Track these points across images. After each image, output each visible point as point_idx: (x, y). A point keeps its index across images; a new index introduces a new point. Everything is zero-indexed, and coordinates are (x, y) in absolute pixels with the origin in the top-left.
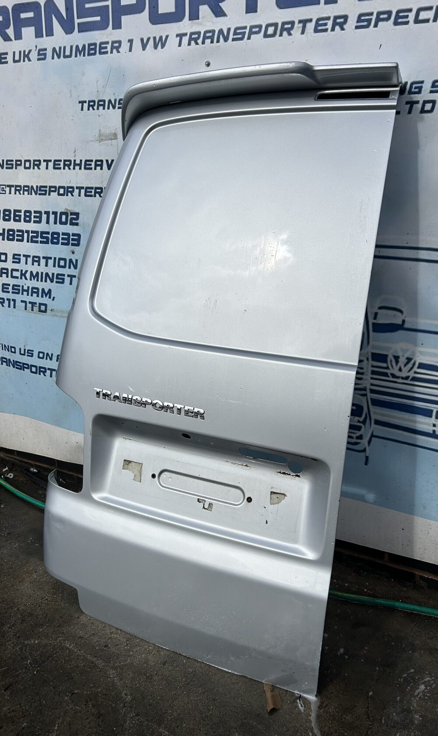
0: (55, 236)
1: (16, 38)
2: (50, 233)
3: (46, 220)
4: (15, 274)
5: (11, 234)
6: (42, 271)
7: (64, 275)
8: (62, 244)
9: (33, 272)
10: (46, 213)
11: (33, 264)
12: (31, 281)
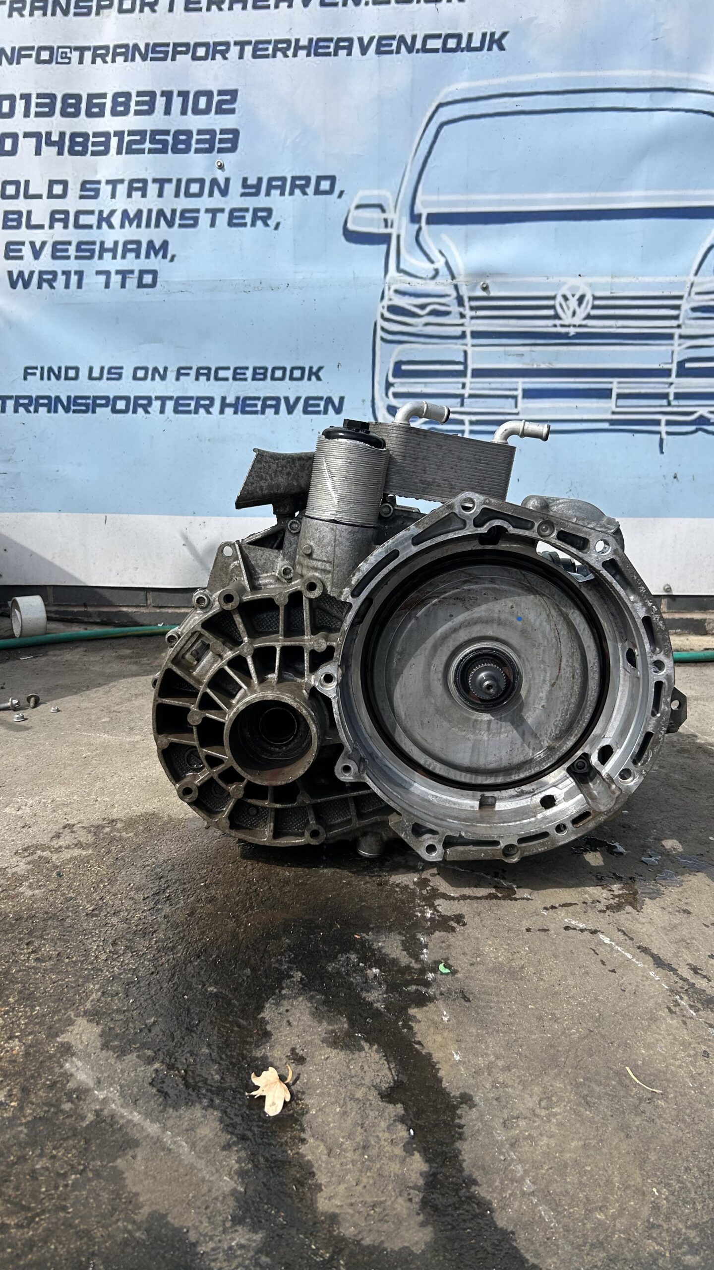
0: (183, 137)
2: (171, 134)
3: (163, 108)
4: (83, 220)
5: (79, 142)
6: (150, 207)
7: (197, 211)
8: (197, 151)
9: (129, 211)
10: (163, 94)
11: (129, 195)
12: (123, 230)
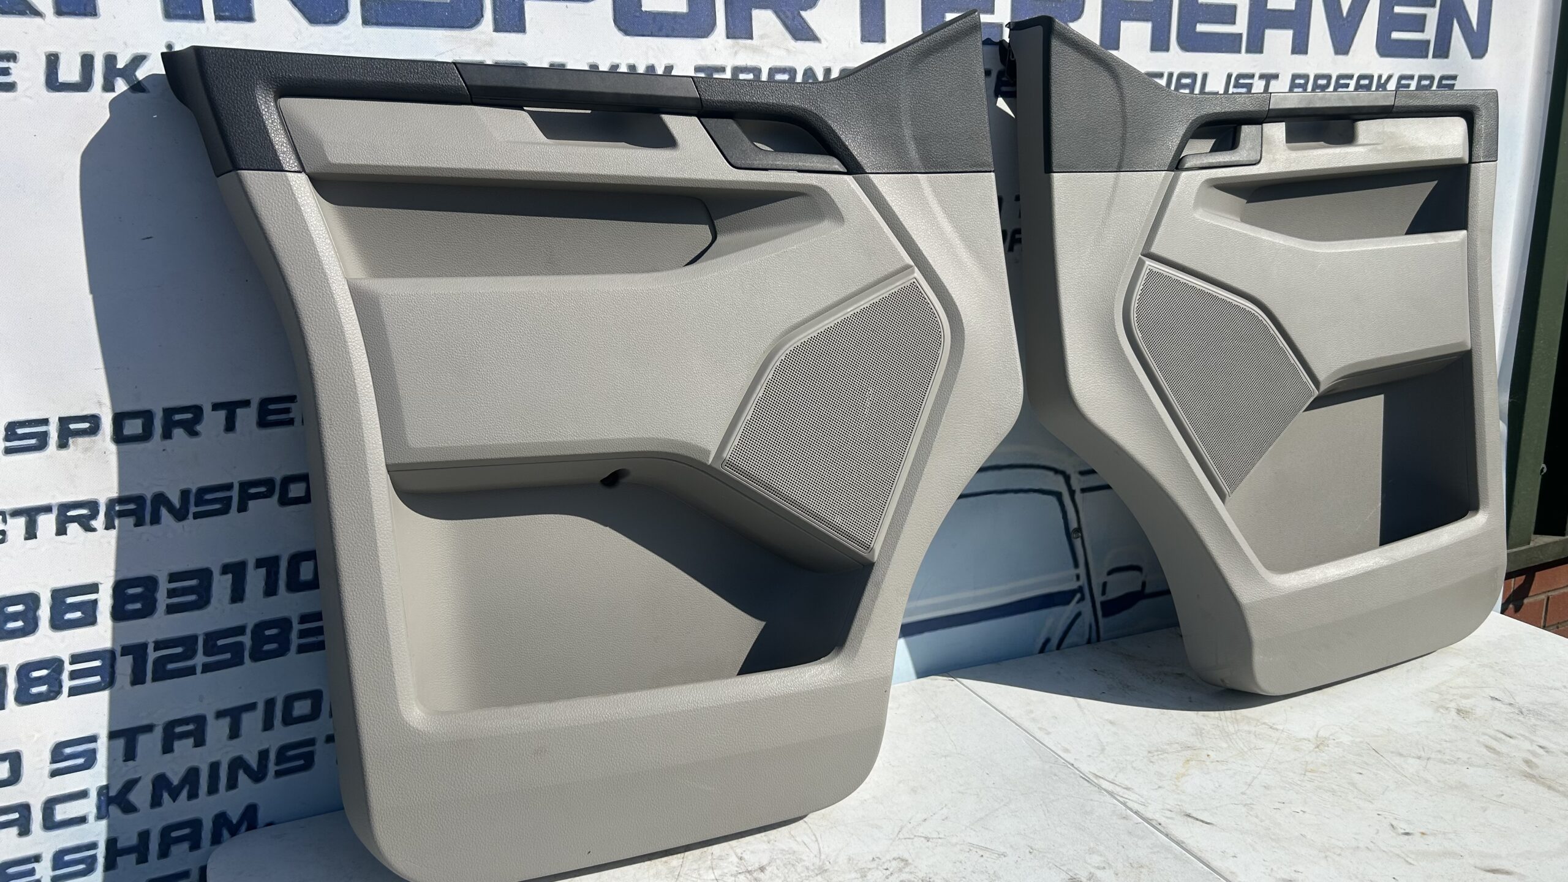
0: (271, 632)
1: (64, 9)
2: (249, 631)
3: (229, 591)
4: (62, 812)
5: (40, 678)
6: (214, 760)
7: (311, 742)
8: (302, 649)
9: (170, 775)
10: (226, 569)
11: (167, 748)
12: (157, 810)
